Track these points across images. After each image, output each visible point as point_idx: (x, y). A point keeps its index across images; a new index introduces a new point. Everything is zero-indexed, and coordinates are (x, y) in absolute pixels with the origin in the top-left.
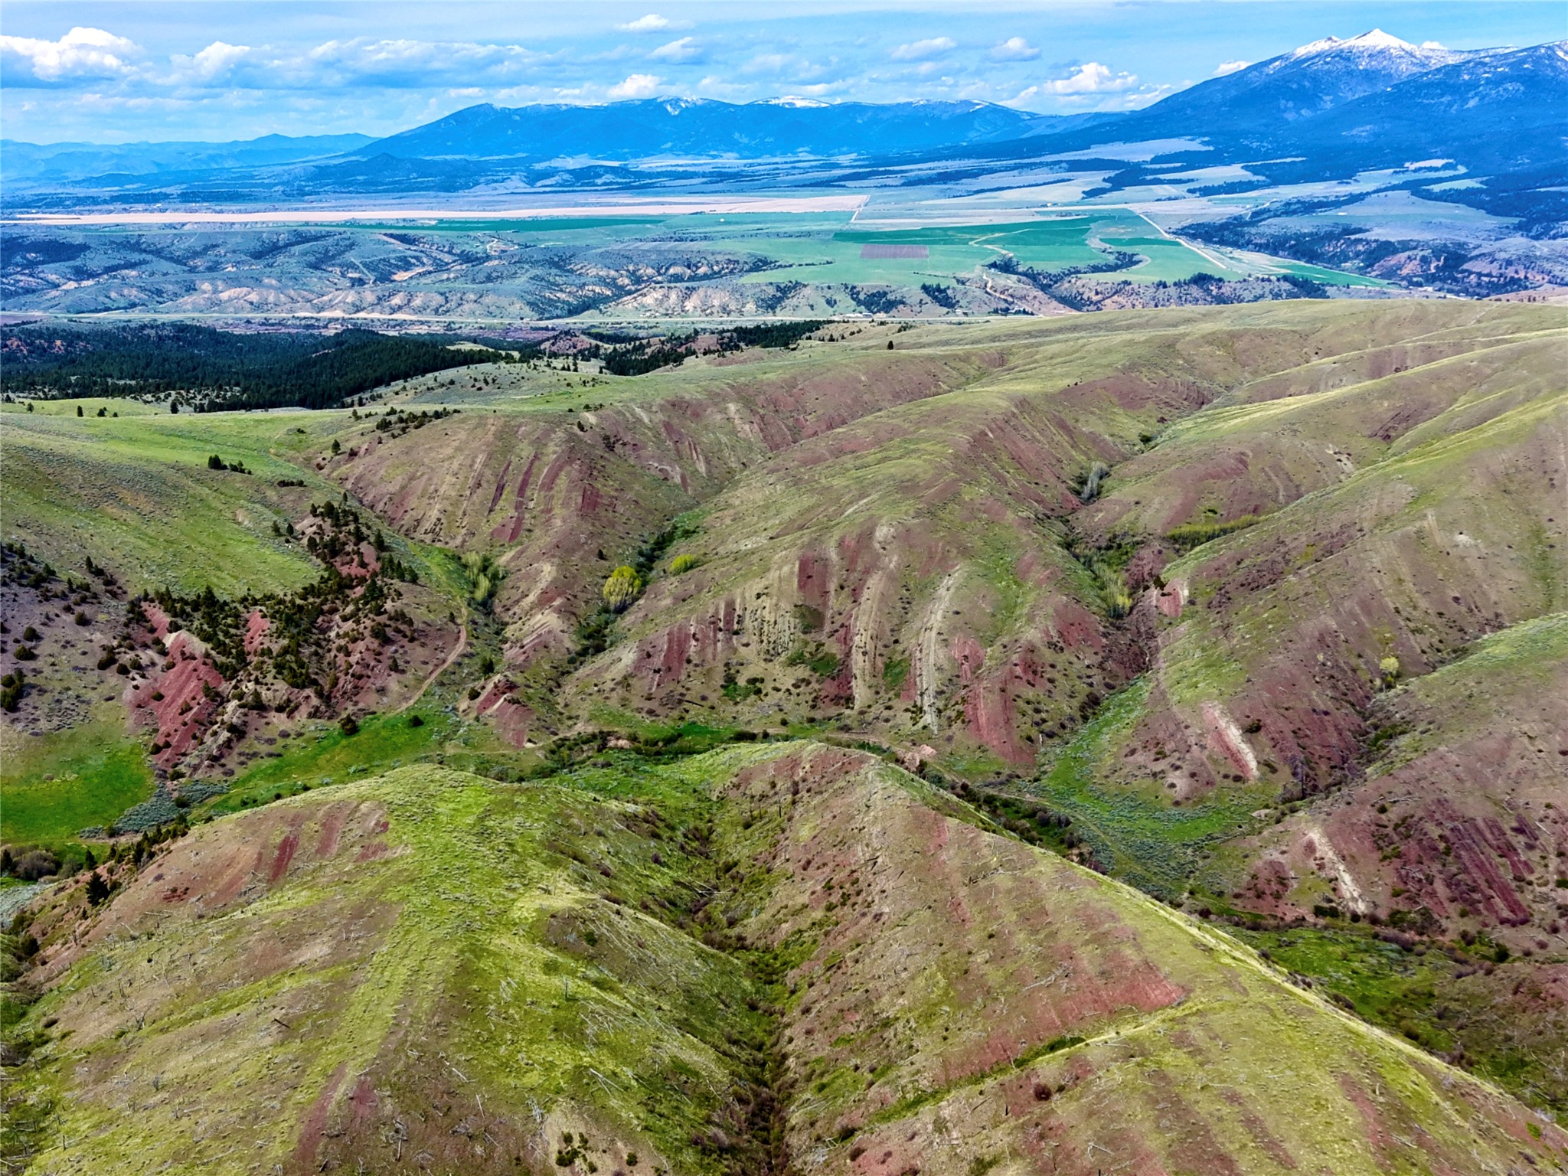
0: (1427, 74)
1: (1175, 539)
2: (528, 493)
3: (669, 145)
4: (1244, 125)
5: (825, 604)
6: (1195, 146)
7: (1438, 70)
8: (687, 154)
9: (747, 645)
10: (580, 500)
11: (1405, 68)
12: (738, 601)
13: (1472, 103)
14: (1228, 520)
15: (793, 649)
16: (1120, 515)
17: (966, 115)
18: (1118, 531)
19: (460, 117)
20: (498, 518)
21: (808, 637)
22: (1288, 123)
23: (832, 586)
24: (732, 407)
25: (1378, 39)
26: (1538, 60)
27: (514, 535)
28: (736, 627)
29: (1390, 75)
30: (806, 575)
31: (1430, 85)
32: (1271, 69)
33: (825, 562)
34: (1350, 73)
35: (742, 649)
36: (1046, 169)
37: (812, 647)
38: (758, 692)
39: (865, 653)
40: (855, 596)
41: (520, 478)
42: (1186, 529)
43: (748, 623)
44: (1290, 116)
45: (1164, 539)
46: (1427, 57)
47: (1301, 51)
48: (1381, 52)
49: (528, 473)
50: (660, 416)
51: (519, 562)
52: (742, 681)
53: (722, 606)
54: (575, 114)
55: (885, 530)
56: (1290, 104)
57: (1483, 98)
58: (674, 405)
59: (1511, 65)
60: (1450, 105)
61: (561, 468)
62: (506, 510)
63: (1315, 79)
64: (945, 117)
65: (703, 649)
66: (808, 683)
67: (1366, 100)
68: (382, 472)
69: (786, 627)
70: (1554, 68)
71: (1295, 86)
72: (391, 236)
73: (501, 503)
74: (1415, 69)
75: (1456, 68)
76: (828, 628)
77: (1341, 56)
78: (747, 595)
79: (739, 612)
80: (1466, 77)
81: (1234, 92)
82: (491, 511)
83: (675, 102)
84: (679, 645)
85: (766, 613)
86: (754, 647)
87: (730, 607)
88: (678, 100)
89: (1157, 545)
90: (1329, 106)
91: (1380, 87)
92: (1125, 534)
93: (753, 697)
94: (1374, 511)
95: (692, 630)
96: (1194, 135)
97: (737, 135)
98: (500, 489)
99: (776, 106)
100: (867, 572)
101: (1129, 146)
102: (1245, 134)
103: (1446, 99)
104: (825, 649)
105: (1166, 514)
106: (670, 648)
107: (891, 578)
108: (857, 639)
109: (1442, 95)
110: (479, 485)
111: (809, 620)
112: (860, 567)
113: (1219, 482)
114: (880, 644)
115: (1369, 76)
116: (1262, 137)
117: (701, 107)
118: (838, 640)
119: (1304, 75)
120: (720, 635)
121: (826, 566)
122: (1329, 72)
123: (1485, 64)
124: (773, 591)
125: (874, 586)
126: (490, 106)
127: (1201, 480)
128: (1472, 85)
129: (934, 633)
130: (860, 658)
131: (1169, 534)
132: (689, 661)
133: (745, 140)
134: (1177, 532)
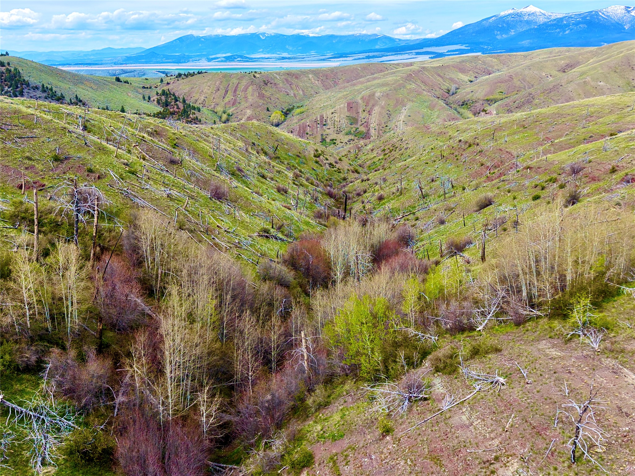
0: (550, 21)
1: (488, 100)
2: (238, 93)
3: (261, 50)
4: (481, 40)
5: (358, 116)
6: (463, 47)
7: (555, 20)
8: (268, 53)
9: (329, 129)
10: (258, 94)
11: (542, 20)
12: (325, 115)
13: (567, 32)
14: (507, 94)
15: (347, 130)
16: (466, 96)
17: (375, 39)
18: (466, 100)
19: (181, 39)
20: (226, 100)
21: (352, 126)
22: (498, 39)
23: (360, 111)
24: (310, 76)
25: (532, 9)
26: (592, 16)
27: (233, 104)
28: (324, 123)
29: (536, 22)
30: (350, 106)
31: (552, 25)
32: (491, 20)
33: (357, 103)
34: (521, 21)
35: (327, 130)
36: (407, 55)
37: (354, 129)
38: (335, 143)
39: (375, 129)
40: (370, 113)
41: (234, 88)
42: (491, 97)
43: (329, 122)
44: (499, 37)
45: (484, 100)
46: (550, 16)
47: (502, 14)
48: (533, 13)
49: (237, 87)
50: (283, 77)
51: (237, 111)
52: (328, 140)
53: (319, 116)
54: (225, 38)
55: (379, 94)
56: (499, 33)
57: (571, 30)
58: (288, 74)
59: (582, 18)
60: (559, 33)
61: (249, 86)
62: (230, 97)
63: (508, 23)
64: (367, 40)
65: (312, 130)
66: (354, 140)
67: (527, 31)
68: (181, 87)
69: (344, 123)
70: (598, 19)
71: (500, 26)
72: (159, 72)
73: (227, 95)
74: (546, 20)
75: (561, 19)
76: (360, 123)
77: (518, 15)
78: (328, 113)
79: (325, 118)
80: (565, 22)
81: (477, 29)
82: (224, 98)
83: (263, 34)
84: (303, 129)
85: (336, 118)
86: (332, 129)
87: (322, 117)
88: (264, 33)
89: (481, 102)
90: (513, 33)
91: (532, 27)
92: (469, 100)
93: (333, 145)
94: (566, 80)
95: (308, 124)
96: (462, 44)
97: (287, 46)
98: (227, 92)
99: (302, 36)
100: (373, 106)
101: (437, 48)
102: (482, 43)
103: (558, 30)
104: (359, 129)
105: (483, 93)
106: (300, 130)
107: (382, 108)
108: (372, 125)
109: (556, 29)
110: (219, 90)
111: (352, 121)
112: (371, 104)
113: (503, 84)
114: (380, 127)
115: (528, 22)
116: (488, 44)
117: (274, 36)
118: (364, 127)
119: (504, 22)
120: (319, 126)
121: (357, 104)
122: (513, 21)
123: (572, 18)
124: (338, 112)
125: (377, 109)
126: (192, 35)
127: (496, 83)
128: (567, 26)
129: (401, 121)
130: (373, 131)
131: (486, 98)
132: (307, 134)
133: (291, 49)
134: (489, 98)
